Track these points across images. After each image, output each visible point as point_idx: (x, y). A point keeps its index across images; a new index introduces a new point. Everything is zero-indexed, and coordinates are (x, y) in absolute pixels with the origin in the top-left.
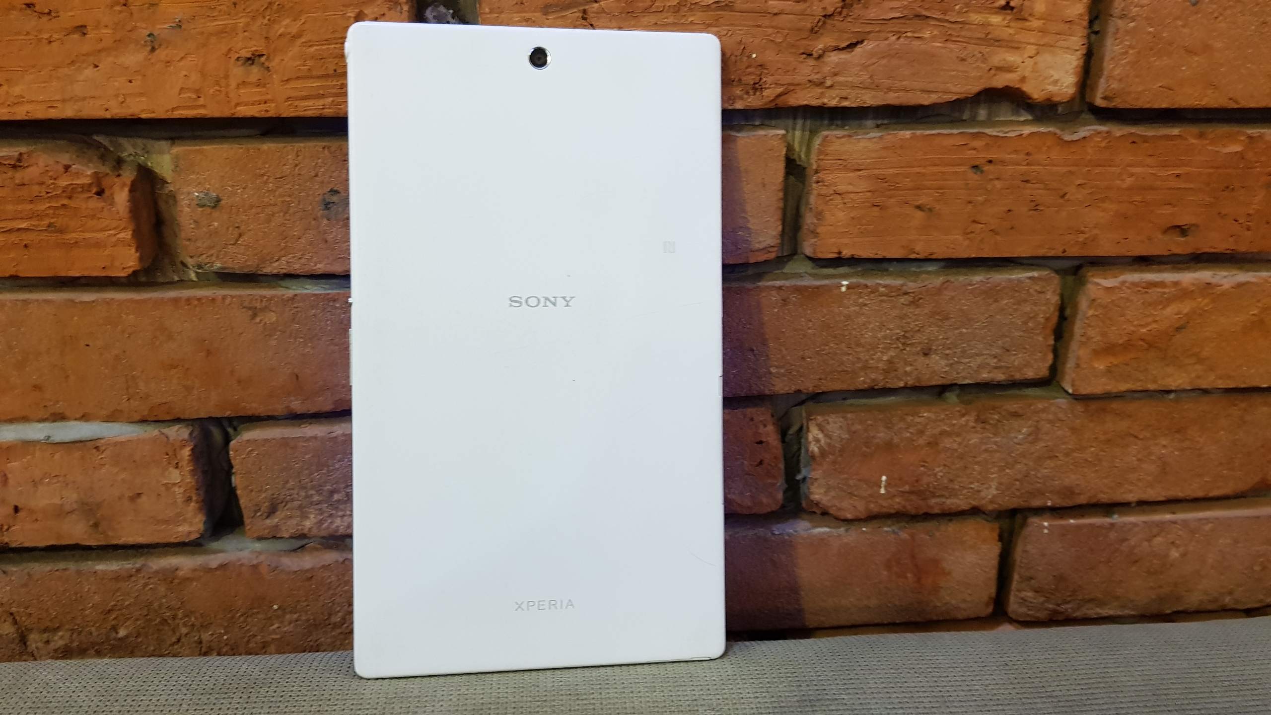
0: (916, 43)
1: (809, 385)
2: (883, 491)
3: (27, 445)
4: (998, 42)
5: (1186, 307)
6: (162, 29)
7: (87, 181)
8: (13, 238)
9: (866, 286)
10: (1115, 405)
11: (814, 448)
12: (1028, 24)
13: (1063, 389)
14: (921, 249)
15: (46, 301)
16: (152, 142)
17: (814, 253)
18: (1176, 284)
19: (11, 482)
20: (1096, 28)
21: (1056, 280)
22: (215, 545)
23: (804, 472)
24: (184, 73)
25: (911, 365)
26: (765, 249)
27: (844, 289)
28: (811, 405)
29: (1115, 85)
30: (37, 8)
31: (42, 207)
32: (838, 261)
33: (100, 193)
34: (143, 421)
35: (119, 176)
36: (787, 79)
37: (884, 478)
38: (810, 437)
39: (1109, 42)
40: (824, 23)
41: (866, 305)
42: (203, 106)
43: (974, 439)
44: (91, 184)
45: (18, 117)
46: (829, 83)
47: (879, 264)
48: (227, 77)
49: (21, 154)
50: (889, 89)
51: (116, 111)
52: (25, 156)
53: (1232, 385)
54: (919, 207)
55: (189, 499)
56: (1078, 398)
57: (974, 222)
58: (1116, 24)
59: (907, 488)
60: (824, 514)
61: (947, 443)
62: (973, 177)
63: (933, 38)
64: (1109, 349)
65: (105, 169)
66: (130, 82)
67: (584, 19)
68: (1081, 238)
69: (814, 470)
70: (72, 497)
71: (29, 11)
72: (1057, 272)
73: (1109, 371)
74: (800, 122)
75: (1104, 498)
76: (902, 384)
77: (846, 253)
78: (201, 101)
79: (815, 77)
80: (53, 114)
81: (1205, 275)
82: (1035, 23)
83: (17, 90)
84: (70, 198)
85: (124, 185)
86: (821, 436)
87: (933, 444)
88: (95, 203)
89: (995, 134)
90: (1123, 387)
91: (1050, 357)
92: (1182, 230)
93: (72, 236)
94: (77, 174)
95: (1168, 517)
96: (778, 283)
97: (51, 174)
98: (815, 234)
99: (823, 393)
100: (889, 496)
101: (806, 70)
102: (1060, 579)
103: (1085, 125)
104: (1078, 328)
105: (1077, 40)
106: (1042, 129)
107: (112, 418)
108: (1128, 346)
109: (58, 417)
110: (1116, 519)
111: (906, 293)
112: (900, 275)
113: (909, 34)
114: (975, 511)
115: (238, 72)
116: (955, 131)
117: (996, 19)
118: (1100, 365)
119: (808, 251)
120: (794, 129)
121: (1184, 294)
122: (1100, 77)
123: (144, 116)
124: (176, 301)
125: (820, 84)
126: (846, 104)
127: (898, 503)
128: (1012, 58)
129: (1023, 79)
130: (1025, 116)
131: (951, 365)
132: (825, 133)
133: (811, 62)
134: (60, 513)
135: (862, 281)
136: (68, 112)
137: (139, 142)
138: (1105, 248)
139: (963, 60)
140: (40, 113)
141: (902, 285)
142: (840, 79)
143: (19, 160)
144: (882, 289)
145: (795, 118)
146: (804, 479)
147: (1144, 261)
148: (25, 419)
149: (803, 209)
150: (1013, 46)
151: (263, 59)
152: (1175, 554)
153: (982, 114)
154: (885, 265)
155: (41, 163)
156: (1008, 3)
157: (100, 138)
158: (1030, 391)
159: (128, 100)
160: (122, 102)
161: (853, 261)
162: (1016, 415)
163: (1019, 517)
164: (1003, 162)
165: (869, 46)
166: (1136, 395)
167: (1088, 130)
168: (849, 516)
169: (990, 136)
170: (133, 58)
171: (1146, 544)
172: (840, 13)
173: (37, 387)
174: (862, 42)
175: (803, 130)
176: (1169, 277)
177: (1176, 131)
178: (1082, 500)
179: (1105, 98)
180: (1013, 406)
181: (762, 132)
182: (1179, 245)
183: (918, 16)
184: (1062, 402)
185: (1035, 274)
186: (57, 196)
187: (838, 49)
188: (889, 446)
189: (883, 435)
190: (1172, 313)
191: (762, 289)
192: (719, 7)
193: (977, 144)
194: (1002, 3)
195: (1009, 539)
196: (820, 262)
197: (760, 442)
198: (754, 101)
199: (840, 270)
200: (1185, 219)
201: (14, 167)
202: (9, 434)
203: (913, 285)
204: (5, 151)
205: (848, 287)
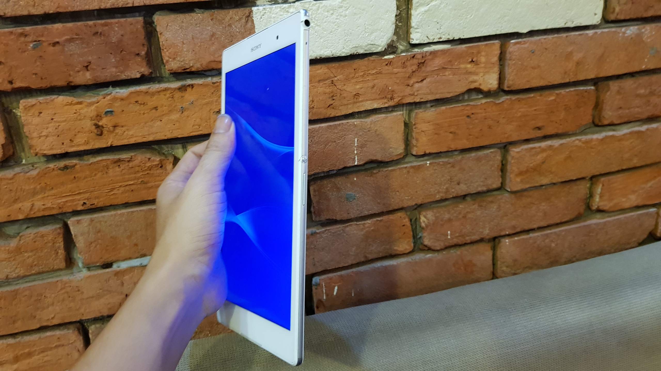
0: (444, 77)
1: (419, 202)
2: (449, 237)
3: (132, 268)
4: (470, 73)
5: (544, 155)
6: (186, 105)
7: (157, 163)
8: (127, 188)
9: (436, 163)
10: (525, 193)
11: (423, 225)
12: (479, 66)
13: (506, 190)
14: (453, 147)
16: (174, 145)
17: (417, 153)
18: (540, 147)
19: (125, 285)
20: (501, 64)
21: (499, 151)
23: (420, 235)
24: (195, 119)
25: (454, 189)
26: (400, 154)
27: (428, 165)
28: (419, 209)
29: (511, 83)
30: (139, 102)
31: (139, 175)
32: (425, 155)
33: (161, 167)
35: (168, 160)
36: (402, 94)
37: (449, 232)
38: (421, 221)
39: (506, 68)
40: (412, 74)
41: (436, 169)
42: (202, 130)
43: (478, 213)
44: (158, 164)
45: (131, 143)
46: (416, 94)
47: (438, 154)
48: (210, 119)
49: (131, 156)
50: (437, 94)
51: (169, 136)
52: (133, 157)
53: (564, 180)
54: (451, 133)
56: (512, 192)
57: (470, 135)
58: (508, 62)
59: (457, 234)
60: (429, 249)
61: (470, 216)
62: (468, 120)
63: (449, 75)
64: (521, 173)
65: (163, 158)
66: (174, 125)
67: (332, 83)
68: (506, 135)
69: (424, 233)
71: (137, 104)
72: (498, 148)
73: (522, 181)
74: (405, 108)
75: (526, 228)
76: (451, 196)
77: (427, 152)
78: (201, 128)
79: (411, 93)
80: (145, 140)
81: (549, 143)
82: (483, 65)
83: (131, 133)
84: (150, 170)
85: (170, 162)
86: (425, 220)
88: (159, 171)
89: (473, 104)
90: (527, 186)
91: (501, 179)
92: (539, 128)
93: (150, 185)
94: (154, 161)
95: (549, 232)
96: (405, 166)
97: (143, 162)
98: (416, 146)
99: (425, 203)
100: (452, 238)
101: (408, 90)
102: (515, 261)
103: (502, 96)
104: (509, 167)
105: (496, 69)
106: (488, 100)
108: (527, 171)
109: (143, 256)
110: (531, 235)
111: (450, 163)
112: (446, 157)
113: (441, 74)
114: (481, 240)
115: (214, 116)
116: (460, 105)
117: (469, 66)
118: (518, 180)
119: (414, 153)
120: (403, 110)
121: (543, 150)
122: (505, 80)
123: (179, 136)
125: (413, 95)
126: (422, 100)
127: (455, 241)
128: (475, 78)
130: (481, 96)
131: (468, 187)
132: (416, 111)
133: (409, 88)
135: (434, 161)
136: (150, 138)
137: (170, 146)
138: (515, 138)
139: (460, 81)
140: (140, 140)
141: (448, 161)
142: (420, 92)
143: (131, 159)
144: (441, 163)
145: (403, 107)
146: (421, 237)
147: (527, 141)
148: (130, 258)
149: (409, 138)
150: (476, 74)
152: (553, 245)
153: (466, 97)
154: (440, 154)
155: (139, 159)
156: (472, 60)
157: (156, 147)
158: (495, 193)
159: (174, 132)
160: (171, 133)
161: (430, 154)
162: (492, 202)
163: (497, 240)
164: (477, 113)
165: (428, 80)
166: (532, 189)
167: (504, 98)
168: (438, 248)
169: (472, 105)
170: (175, 116)
171: (543, 243)
172: (417, 70)
173: (136, 245)
174: (425, 79)
175: (406, 110)
176: (537, 145)
177: (532, 95)
178: (518, 230)
179: (508, 87)
180: (490, 199)
181: (395, 114)
182: (539, 134)
183: (444, 68)
184: (507, 195)
185: (492, 150)
186: (146, 170)
187: (417, 82)
188: (450, 220)
189: (447, 216)
190: (540, 157)
191: (400, 169)
192: (377, 73)
193: (468, 108)
194: (470, 60)
195: (494, 249)
196: (418, 156)
197: (404, 226)
198: (391, 103)
199: (426, 158)
200: (539, 124)
201: (129, 161)
202: (124, 265)
203: (451, 160)
204: (125, 156)
205: (430, 164)
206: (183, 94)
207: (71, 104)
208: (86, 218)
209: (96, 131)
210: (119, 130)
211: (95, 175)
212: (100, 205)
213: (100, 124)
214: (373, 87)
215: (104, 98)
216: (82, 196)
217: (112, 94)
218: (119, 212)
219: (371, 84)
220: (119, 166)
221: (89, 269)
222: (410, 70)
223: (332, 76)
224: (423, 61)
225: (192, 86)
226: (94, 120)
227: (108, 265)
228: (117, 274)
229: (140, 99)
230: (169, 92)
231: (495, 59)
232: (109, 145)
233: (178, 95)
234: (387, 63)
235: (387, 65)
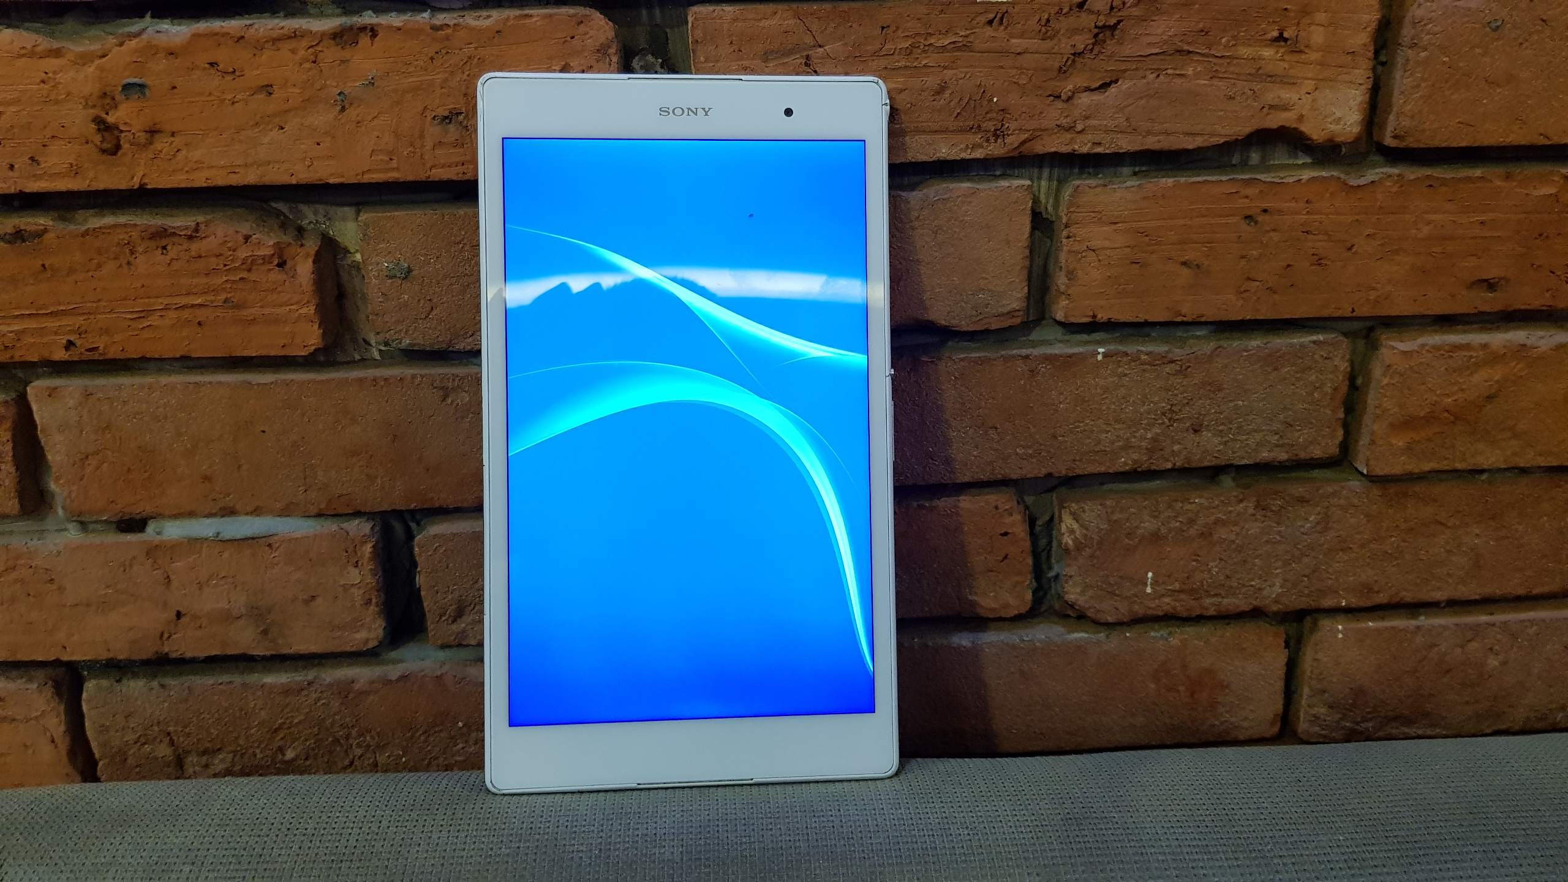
0: (1178, 81)
1: (1061, 468)
2: (1149, 590)
3: (194, 543)
4: (1271, 78)
5: (1497, 373)
6: (353, 87)
7: (266, 251)
8: (186, 314)
9: (1126, 354)
10: (1418, 488)
11: (1068, 540)
12: (1303, 56)
13: (1356, 469)
14: (1189, 310)
15: (220, 383)
16: (334, 208)
17: (1066, 317)
18: (1485, 346)
19: (175, 584)
20: (1383, 58)
21: (1345, 343)
22: (393, 654)
23: (1056, 569)
24: (376, 133)
25: (1179, 443)
26: (1011, 314)
27: (1100, 357)
28: (1063, 490)
29: (1406, 122)
30: (221, 67)
31: (219, 280)
32: (1093, 327)
33: (282, 265)
34: (320, 515)
35: (302, 245)
36: (1033, 124)
37: (1150, 575)
38: (1064, 528)
39: (1398, 74)
40: (1074, 61)
41: (1125, 375)
42: (397, 169)
43: (1254, 528)
44: (272, 256)
45: (198, 184)
46: (1079, 127)
47: (1140, 329)
48: (422, 136)
49: (198, 224)
50: (1149, 133)
51: (303, 175)
52: (202, 227)
53: (1554, 462)
54: (1184, 264)
55: (369, 602)
56: (1372, 479)
57: (1249, 279)
58: (1403, 55)
59: (1177, 586)
60: (1079, 617)
61: (1222, 533)
62: (1246, 228)
63: (1197, 75)
64: (1408, 423)
65: (287, 239)
66: (318, 144)
67: (807, 65)
68: (1373, 295)
69: (1069, 565)
70: (239, 602)
71: (212, 71)
72: (1345, 335)
73: (1409, 449)
74: (1046, 172)
75: (1408, 597)
76: (1169, 466)
77: (1102, 316)
78: (394, 164)
79: (1064, 122)
80: (234, 180)
81: (1518, 336)
82: (1314, 56)
83: (197, 154)
84: (249, 270)
85: (307, 255)
86: (1075, 526)
87: (1206, 535)
88: (276, 276)
89: (1268, 180)
90: (1427, 467)
91: (1340, 433)
92: (1490, 285)
93: (249, 312)
94: (258, 245)
95: (1484, 618)
96: (1024, 352)
97: (229, 245)
98: (1066, 295)
99: (1079, 476)
100: (1158, 595)
101: (1054, 114)
102: (1359, 692)
103: (1374, 166)
104: (1372, 399)
105: (1362, 73)
106: (1324, 174)
107: (286, 512)
108: (1430, 419)
109: (229, 512)
110: (1422, 621)
111: (1172, 362)
112: (1165, 341)
113: (1169, 71)
114: (1256, 614)
115: (434, 131)
116: (1224, 178)
117: (1267, 53)
118: (1399, 442)
119: (1060, 316)
120: (1040, 178)
121: (1494, 358)
122: (1389, 114)
123: (332, 181)
124: (361, 380)
125: (1070, 129)
126: (1099, 150)
127: (1167, 604)
128: (1287, 95)
129: (1301, 118)
130: (1304, 159)
131: (1225, 443)
132: (1077, 182)
133: (1059, 104)
134: (228, 617)
135: (1121, 348)
136: (251, 177)
137: (321, 208)
138: (1401, 306)
139: (1231, 98)
140: (221, 179)
141: (1167, 352)
142: (1093, 122)
143: (196, 230)
144: (1143, 357)
145: (1041, 167)
146: (1057, 577)
147: (1446, 321)
148: (192, 514)
149: (1051, 267)
150: (1288, 81)
151: (461, 118)
152: (1493, 662)
153: (1255, 157)
154: (1147, 330)
155: (220, 232)
156: (1281, 34)
157: (281, 206)
158: (1316, 473)
159: (315, 163)
160: (309, 166)
161: (1110, 326)
162: (1302, 500)
163: (1307, 621)
164: (1280, 212)
165: (1124, 85)
166: (1444, 476)
167: (1377, 172)
168: (1110, 619)
169: (1265, 182)
170: (322, 118)
171: (1459, 650)
172: (1092, 50)
173: (207, 478)
174: (1116, 81)
175: (1050, 179)
176: (1477, 338)
177: (1478, 172)
178: (1382, 598)
179: (1395, 137)
180: (1299, 490)
181: (1004, 183)
182: (1487, 302)
183: (1180, 51)
184: (1355, 484)
185: (1321, 337)
186: (236, 268)
187: (1089, 90)
188: (1156, 538)
189: (1148, 525)
190: (1481, 380)
191: (1006, 359)
192: (956, 47)
193: (1250, 191)
194: (1275, 34)
195: (1294, 647)
196: (1072, 328)
197: (1006, 534)
198: (995, 149)
199: (1097, 336)
200: (1492, 273)
201: (190, 238)
202: (173, 530)
203: (1178, 353)
204: (181, 221)
205: (1105, 355)
206: (346, 54)
207: (32, 54)
208: (73, 386)
209: (98, 139)
210: (161, 144)
211: (99, 266)
212: (114, 353)
213: (111, 119)
214: (940, 91)
215: (121, 44)
216: (65, 321)
217: (144, 36)
218: (164, 380)
219: (932, 81)
220: (164, 248)
221: (83, 526)
222: (1065, 46)
223: (809, 40)
224: (1112, 22)
225: (373, 31)
226: (94, 106)
227: (133, 524)
228: (153, 551)
229: (224, 56)
230: (304, 43)
231: (1361, 39)
232: (136, 183)
233: (330, 53)
234: (991, 16)
235: (990, 22)
